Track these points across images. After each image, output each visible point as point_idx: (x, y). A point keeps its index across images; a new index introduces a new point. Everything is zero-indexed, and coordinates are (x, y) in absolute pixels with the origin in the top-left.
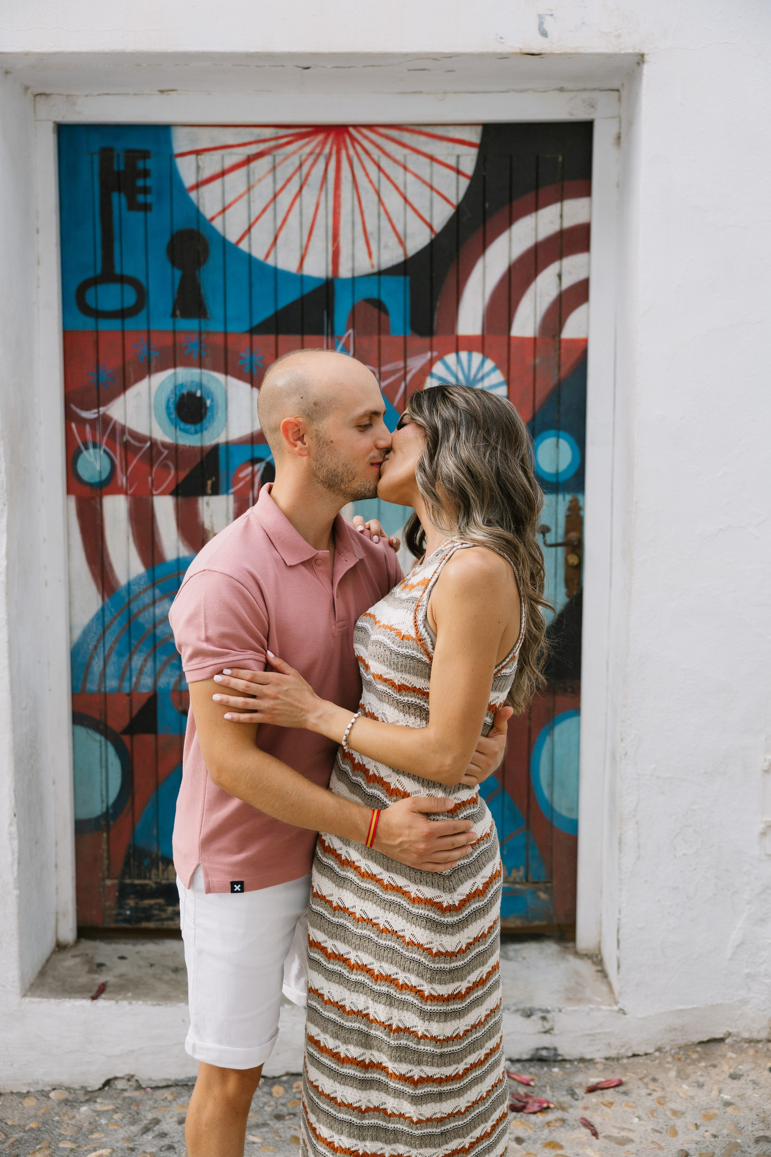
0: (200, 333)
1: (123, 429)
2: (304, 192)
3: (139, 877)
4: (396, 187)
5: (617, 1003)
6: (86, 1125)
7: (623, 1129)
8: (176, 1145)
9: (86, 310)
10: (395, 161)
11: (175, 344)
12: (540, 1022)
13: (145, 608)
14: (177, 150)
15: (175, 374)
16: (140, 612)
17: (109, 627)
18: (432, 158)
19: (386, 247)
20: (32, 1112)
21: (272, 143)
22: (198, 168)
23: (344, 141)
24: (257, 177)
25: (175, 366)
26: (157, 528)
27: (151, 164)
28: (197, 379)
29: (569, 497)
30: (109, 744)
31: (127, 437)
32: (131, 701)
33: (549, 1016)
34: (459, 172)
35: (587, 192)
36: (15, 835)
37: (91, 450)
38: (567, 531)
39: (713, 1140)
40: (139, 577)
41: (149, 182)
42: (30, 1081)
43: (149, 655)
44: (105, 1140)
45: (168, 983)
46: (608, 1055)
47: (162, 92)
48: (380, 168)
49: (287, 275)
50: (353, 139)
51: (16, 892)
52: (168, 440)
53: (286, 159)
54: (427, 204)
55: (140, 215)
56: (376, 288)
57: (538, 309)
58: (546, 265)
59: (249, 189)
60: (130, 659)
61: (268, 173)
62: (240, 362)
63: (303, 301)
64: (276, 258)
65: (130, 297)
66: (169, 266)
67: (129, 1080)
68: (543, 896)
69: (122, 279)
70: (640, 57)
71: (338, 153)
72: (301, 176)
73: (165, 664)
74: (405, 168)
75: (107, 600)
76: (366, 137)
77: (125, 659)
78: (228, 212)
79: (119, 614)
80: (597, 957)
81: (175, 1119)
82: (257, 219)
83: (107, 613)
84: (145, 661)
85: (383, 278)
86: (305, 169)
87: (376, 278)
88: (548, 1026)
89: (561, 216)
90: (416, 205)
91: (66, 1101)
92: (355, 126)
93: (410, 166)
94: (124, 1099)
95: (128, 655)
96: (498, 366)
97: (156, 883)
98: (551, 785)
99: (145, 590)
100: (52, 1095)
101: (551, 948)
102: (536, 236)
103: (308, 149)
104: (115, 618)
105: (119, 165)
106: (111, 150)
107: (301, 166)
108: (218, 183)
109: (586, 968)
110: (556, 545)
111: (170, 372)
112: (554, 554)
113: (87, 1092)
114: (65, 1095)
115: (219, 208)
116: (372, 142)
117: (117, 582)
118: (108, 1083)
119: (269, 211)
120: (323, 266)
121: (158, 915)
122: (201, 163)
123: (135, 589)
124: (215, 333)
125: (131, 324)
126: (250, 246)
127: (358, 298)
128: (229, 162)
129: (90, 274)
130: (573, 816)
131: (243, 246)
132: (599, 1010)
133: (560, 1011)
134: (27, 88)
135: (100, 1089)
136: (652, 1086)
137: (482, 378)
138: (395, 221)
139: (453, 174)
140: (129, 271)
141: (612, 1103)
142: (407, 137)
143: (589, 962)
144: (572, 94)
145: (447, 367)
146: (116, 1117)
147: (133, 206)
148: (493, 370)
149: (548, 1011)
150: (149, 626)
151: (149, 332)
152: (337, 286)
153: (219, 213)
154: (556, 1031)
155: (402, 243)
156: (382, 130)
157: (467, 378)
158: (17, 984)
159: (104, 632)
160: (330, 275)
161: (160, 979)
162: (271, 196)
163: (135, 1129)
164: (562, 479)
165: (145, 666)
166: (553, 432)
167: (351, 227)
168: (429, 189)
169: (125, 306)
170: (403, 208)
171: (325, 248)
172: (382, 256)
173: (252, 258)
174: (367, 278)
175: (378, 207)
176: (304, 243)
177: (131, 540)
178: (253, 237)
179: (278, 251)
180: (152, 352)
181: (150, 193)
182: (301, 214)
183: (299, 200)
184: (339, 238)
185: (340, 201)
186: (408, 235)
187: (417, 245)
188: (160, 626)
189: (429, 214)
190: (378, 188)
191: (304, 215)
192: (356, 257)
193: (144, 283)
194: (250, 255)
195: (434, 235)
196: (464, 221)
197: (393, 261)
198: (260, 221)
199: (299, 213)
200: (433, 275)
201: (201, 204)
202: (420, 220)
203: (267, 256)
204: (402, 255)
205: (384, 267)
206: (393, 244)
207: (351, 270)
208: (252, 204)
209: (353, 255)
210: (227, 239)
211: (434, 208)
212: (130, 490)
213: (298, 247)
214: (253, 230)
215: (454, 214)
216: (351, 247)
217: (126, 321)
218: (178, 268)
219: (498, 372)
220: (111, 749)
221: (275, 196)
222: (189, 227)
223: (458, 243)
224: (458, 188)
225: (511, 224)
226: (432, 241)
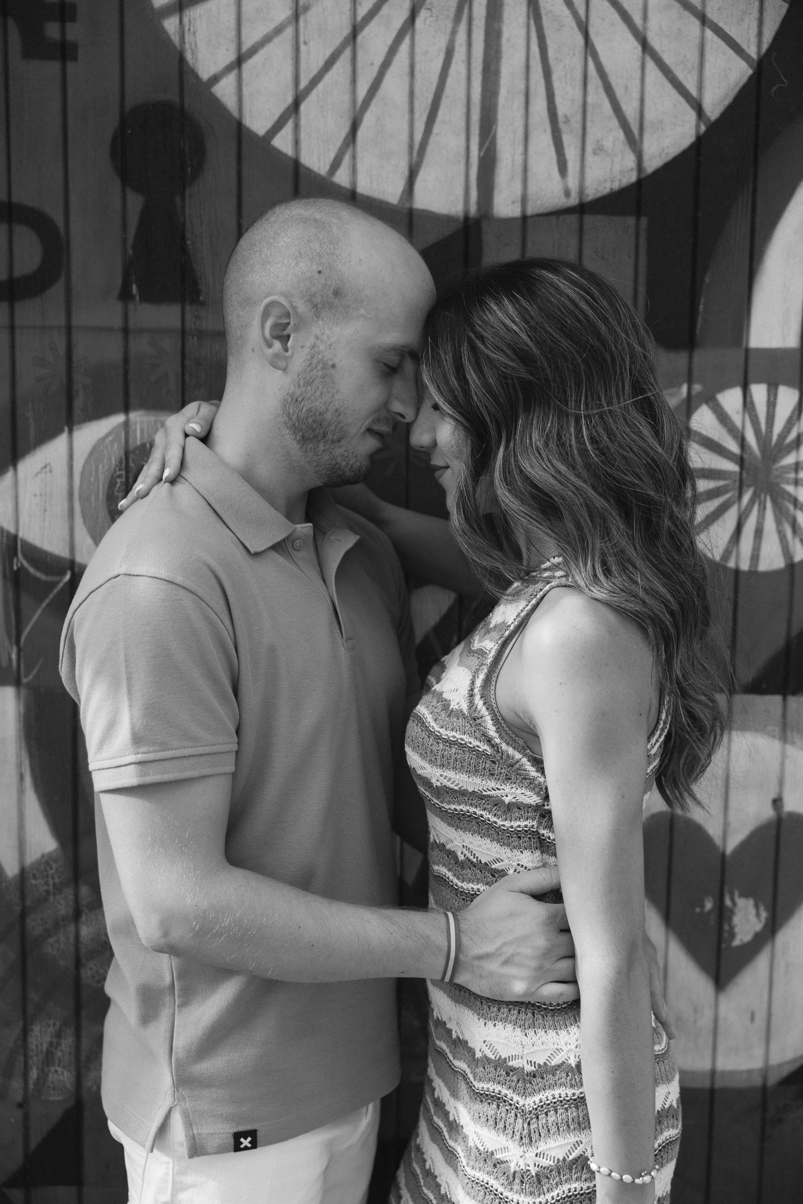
0: (183, 335)
1: (13, 540)
2: (419, 22)
4: (625, 18)
11: (126, 360)
13: (59, 924)
15: (126, 424)
16: (47, 933)
19: (599, 150)
25: (126, 409)
31: (21, 561)
32: (26, 1118)
40: (46, 861)
49: (378, 207)
54: (693, 56)
55: (53, 68)
56: (574, 242)
59: (296, 16)
60: (25, 1032)
64: (354, 170)
65: (28, 254)
66: (116, 183)
69: (10, 214)
77: (15, 1032)
78: (246, 66)
82: (314, 82)
84: (59, 1035)
85: (589, 220)
87: (573, 219)
90: (668, 59)
95: (21, 1023)
99: (58, 889)
111: (118, 419)
115: (231, 57)
119: (342, 67)
120: (460, 191)
123: (37, 885)
125: (29, 313)
126: (297, 142)
131: (283, 141)
138: (619, 92)
140: (25, 195)
145: (723, 418)
147: (35, 46)
150: (66, 963)
151: (69, 329)
152: (488, 235)
153: (228, 69)
155: (633, 141)
157: (763, 440)
160: (473, 210)
162: (346, 31)
165: (58, 1044)
167: (523, 105)
168: (697, 23)
169: (17, 273)
170: (638, 64)
171: (463, 151)
172: (588, 170)
173: (302, 170)
174: (553, 219)
175: (583, 60)
176: (418, 137)
177: (28, 781)
178: (303, 122)
179: (359, 155)
180: (76, 377)
181: (73, 19)
182: (412, 74)
183: (407, 41)
184: (494, 127)
185: (499, 45)
186: (646, 124)
187: (667, 147)
188: (91, 964)
189: (695, 77)
190: (584, 19)
191: (418, 76)
192: (530, 174)
193: (60, 223)
194: (296, 164)
195: (705, 125)
196: (773, 95)
197: (612, 182)
198: (320, 86)
199: (407, 69)
200: (699, 214)
201: (187, 46)
202: (674, 92)
203: (335, 165)
204: (632, 170)
205: (592, 192)
206: (614, 145)
207: (520, 199)
208: (303, 48)
209: (525, 169)
210: (245, 127)
211: (707, 66)
212: (26, 676)
213: (404, 147)
214: (303, 107)
215: (751, 78)
216: (520, 149)
217: (18, 306)
218: (138, 190)
221: (354, 31)
222: (161, 97)
223: (756, 145)
224: (761, 22)
226: (699, 140)
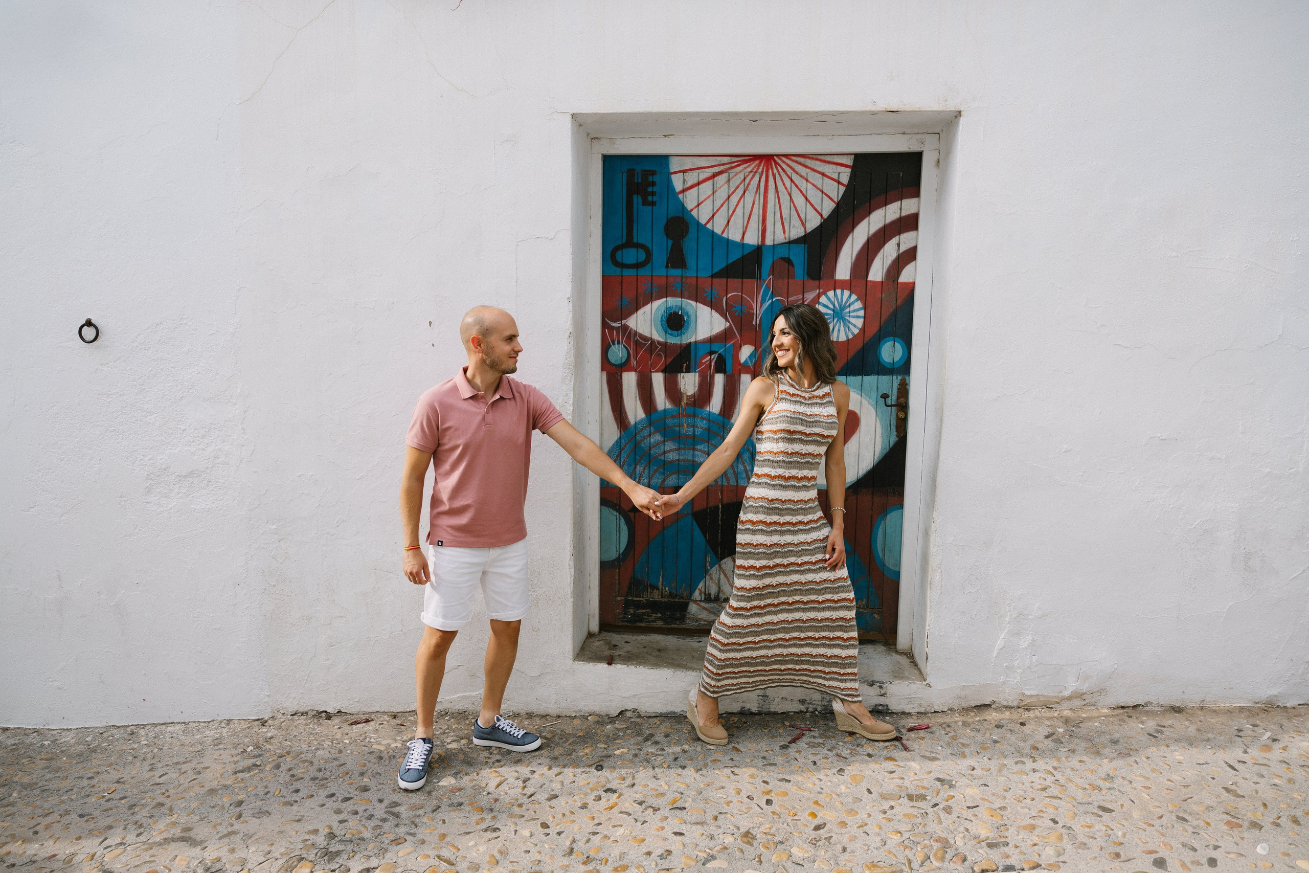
0: (682, 277)
1: (636, 332)
2: (746, 194)
3: (637, 596)
4: (801, 192)
5: (925, 680)
6: (611, 735)
7: (933, 752)
8: (665, 748)
9: (616, 263)
10: (801, 176)
11: (667, 284)
12: (879, 689)
13: (645, 438)
14: (672, 170)
15: (667, 300)
16: (642, 440)
17: (623, 449)
18: (823, 174)
19: (794, 227)
20: (580, 727)
21: (728, 166)
22: (684, 180)
23: (771, 165)
24: (718, 186)
25: (666, 297)
26: (653, 391)
27: (656, 178)
28: (679, 304)
29: (900, 377)
30: (621, 517)
31: (637, 338)
33: (884, 686)
34: (839, 183)
35: (916, 194)
36: (572, 567)
37: (616, 345)
38: (898, 398)
39: (989, 761)
40: (642, 420)
41: (655, 189)
42: (577, 710)
43: (646, 466)
44: (623, 744)
45: (656, 657)
46: (919, 711)
47: (665, 136)
48: (791, 180)
49: (734, 243)
50: (776, 163)
51: (572, 600)
52: (661, 340)
53: (736, 175)
54: (820, 202)
55: (650, 208)
56: (787, 251)
57: (885, 264)
58: (890, 239)
59: (713, 193)
60: (635, 468)
61: (725, 183)
62: (705, 295)
63: (743, 259)
64: (728, 233)
65: (642, 256)
66: (665, 238)
67: (633, 712)
68: (876, 616)
69: (638, 246)
70: (958, 113)
71: (767, 172)
72: (744, 185)
73: (655, 471)
74: (807, 180)
75: (622, 433)
76: (784, 162)
77: (632, 468)
78: (700, 207)
79: (630, 441)
80: (910, 654)
81: (663, 734)
82: (718, 210)
83: (623, 440)
84: (644, 469)
85: (791, 245)
86: (747, 181)
87: (787, 245)
88: (883, 692)
89: (901, 209)
90: (813, 203)
91: (598, 722)
92: (777, 156)
93: (810, 179)
94: (632, 722)
95: (634, 466)
96: (859, 299)
97: (646, 600)
98: (884, 550)
99: (645, 428)
100: (589, 718)
101: (881, 648)
102: (885, 221)
103: (749, 169)
104: (627, 444)
105: (638, 179)
106: (634, 170)
107: (745, 179)
108: (695, 189)
109: (904, 660)
110: (891, 406)
111: (665, 299)
112: (890, 411)
113: (609, 718)
114: (597, 719)
115: (696, 204)
116: (788, 165)
117: (629, 422)
118: (621, 713)
119: (725, 206)
120: (756, 238)
121: (647, 619)
122: (685, 178)
123: (639, 426)
124: (691, 277)
125: (642, 272)
126: (713, 226)
127: (776, 257)
128: (702, 177)
129: (619, 243)
130: (897, 569)
131: (709, 226)
132: (914, 683)
133: (891, 683)
134: (588, 135)
135: (617, 716)
136: (948, 729)
137: (850, 305)
138: (800, 212)
139: (836, 184)
140: (641, 241)
141: (924, 738)
142: (808, 162)
143: (905, 657)
144: (911, 136)
145: (829, 299)
146: (628, 732)
147: (645, 203)
148: (856, 300)
149: (883, 683)
150: (647, 449)
151: (652, 276)
152: (764, 250)
153: (696, 207)
154: (888, 695)
155: (803, 224)
156: (794, 158)
157: (840, 305)
158: (571, 653)
159: (620, 452)
160: (760, 243)
161: (651, 655)
162: (727, 197)
163: (640, 739)
164: (896, 366)
166: (891, 338)
167: (773, 215)
168: (821, 193)
169: (639, 261)
170: (805, 204)
171: (757, 228)
172: (791, 232)
173: (714, 234)
174: (782, 245)
175: (790, 203)
176: (745, 224)
177: (638, 398)
178: (715, 221)
179: (729, 229)
180: (653, 288)
181: (655, 195)
182: (744, 208)
183: (743, 199)
184: (766, 222)
185: (767, 200)
186: (807, 220)
187: (813, 226)
188: (653, 449)
189: (820, 207)
190: (790, 193)
191: (746, 208)
192: (775, 234)
193: (650, 248)
194: (713, 231)
195: (823, 220)
196: (841, 212)
197: (798, 235)
199: (742, 206)
200: (822, 243)
201: (685, 201)
202: (814, 212)
203: (723, 232)
204: (803, 232)
205: (792, 239)
206: (798, 226)
207: (773, 240)
208: (715, 201)
209: (774, 232)
210: (699, 222)
211: (824, 204)
212: (637, 369)
213: (741, 227)
214: (715, 217)
215: (835, 207)
216: (773, 227)
217: (639, 270)
218: (670, 239)
219: (859, 302)
220: (622, 520)
221: (729, 197)
222: (678, 215)
223: (837, 225)
224: (838, 192)
225: (870, 214)
226: (821, 223)
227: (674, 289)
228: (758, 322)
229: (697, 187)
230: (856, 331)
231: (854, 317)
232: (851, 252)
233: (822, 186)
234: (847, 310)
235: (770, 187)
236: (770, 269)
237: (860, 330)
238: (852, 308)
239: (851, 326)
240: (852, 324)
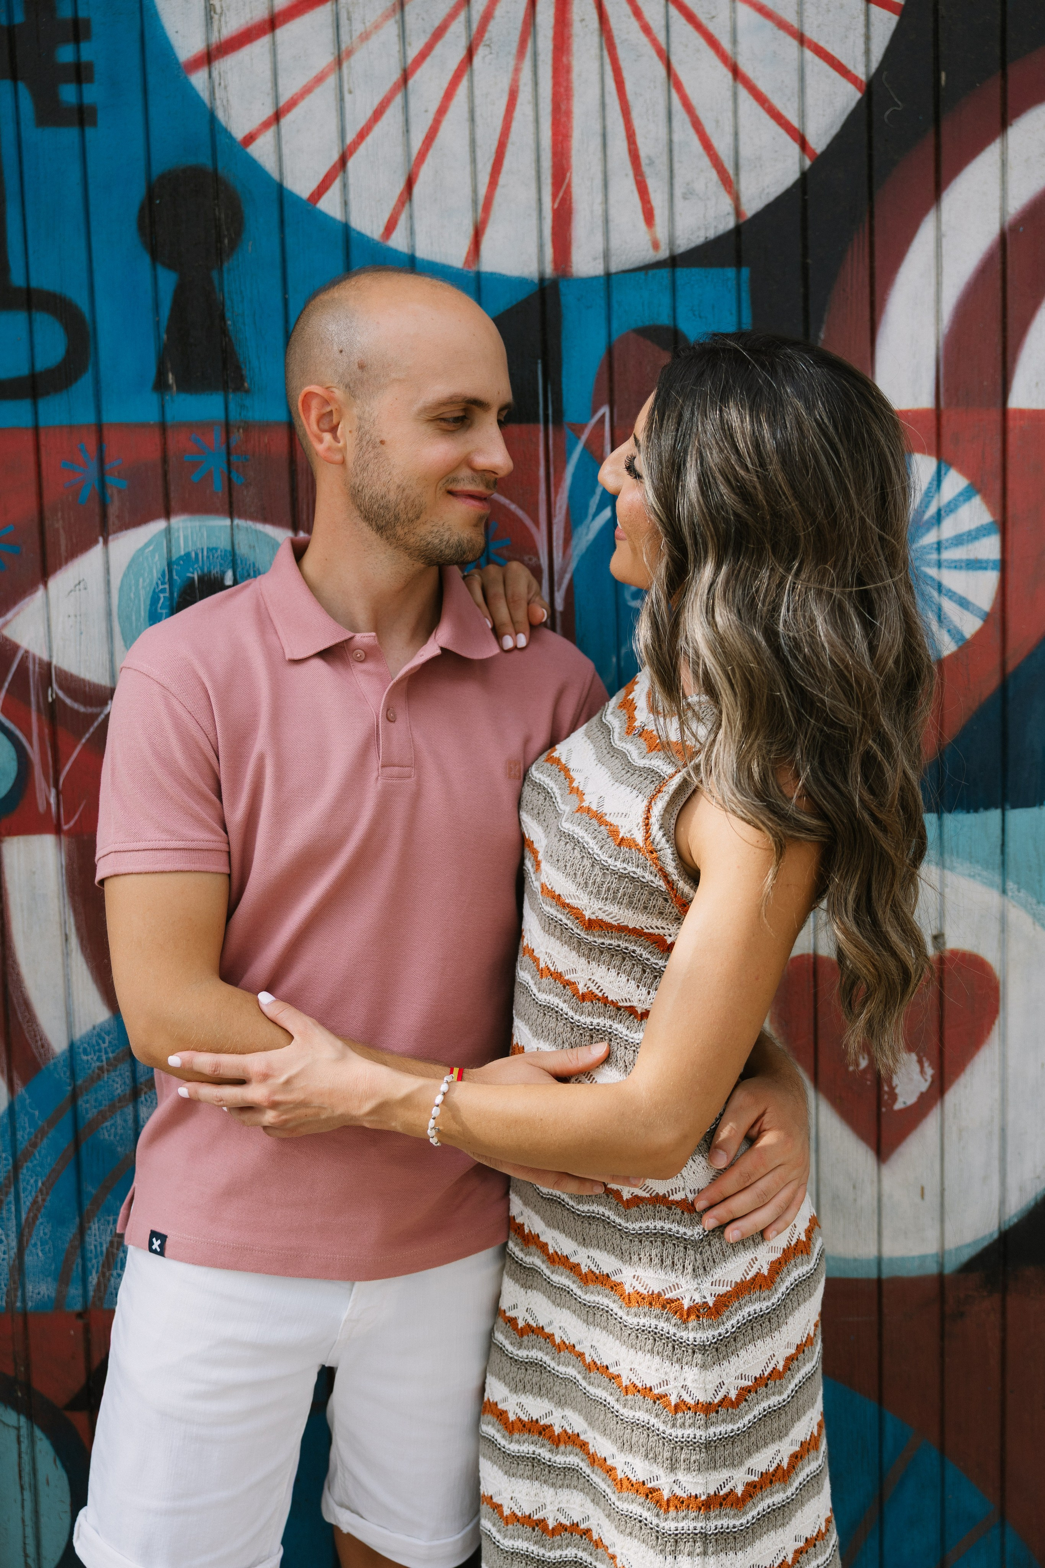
0: (228, 427)
1: (46, 667)
2: (477, 60)
4: (712, 42)
11: (165, 460)
13: (115, 1105)
15: (168, 531)
16: (103, 1116)
17: (28, 1155)
19: (689, 194)
22: (210, 11)
24: (358, 28)
25: (167, 514)
28: (223, 543)
30: (38, 1433)
31: (56, 691)
32: (87, 1329)
54: (792, 81)
55: (69, 135)
56: (666, 300)
59: (339, 62)
60: (82, 1231)
61: (386, 17)
64: (412, 232)
65: (51, 345)
66: (145, 260)
69: (29, 300)
72: (469, 21)
75: (20, 1090)
77: (71, 1231)
78: (285, 121)
79: (52, 1122)
82: (362, 135)
83: (23, 1120)
85: (682, 273)
86: (479, 2)
87: (665, 273)
90: (763, 86)
95: (77, 1220)
96: (976, 487)
99: (112, 1065)
104: (42, 1133)
105: (11, 10)
108: (260, 47)
111: (158, 526)
115: (268, 112)
117: (45, 1045)
119: (393, 116)
120: (533, 249)
123: (90, 1061)
124: (265, 427)
125: (54, 410)
126: (346, 204)
127: (619, 328)
131: (330, 205)
137: (939, 518)
138: (709, 128)
140: (45, 278)
147: (49, 113)
148: (965, 496)
151: (99, 428)
152: (568, 298)
153: (266, 125)
155: (729, 183)
159: (16, 1168)
160: (549, 270)
162: (396, 75)
167: (599, 148)
168: (795, 43)
169: (40, 366)
170: (729, 94)
171: (534, 204)
172: (678, 218)
173: (353, 235)
174: (642, 275)
175: (666, 93)
176: (482, 191)
177: (74, 941)
178: (351, 180)
179: (416, 214)
180: (110, 480)
181: (90, 80)
182: (472, 119)
183: (465, 82)
184: (568, 175)
185: (569, 81)
186: (742, 162)
187: (768, 187)
189: (796, 105)
190: (664, 46)
191: (479, 120)
192: (612, 225)
193: (85, 308)
194: (346, 228)
195: (810, 159)
196: (886, 120)
197: (706, 229)
198: (369, 139)
199: (466, 115)
200: (809, 261)
201: (218, 102)
202: (772, 124)
203: (390, 227)
204: (728, 214)
205: (683, 245)
206: (707, 187)
207: (602, 255)
208: (347, 97)
209: (606, 221)
210: (287, 189)
211: (809, 92)
212: (67, 822)
213: (467, 204)
214: (351, 164)
215: (860, 103)
216: (599, 198)
217: (44, 405)
218: (170, 266)
219: (977, 501)
220: (44, 1446)
221: (406, 76)
222: (191, 161)
223: (870, 178)
224: (868, 38)
225: (1003, 124)
226: (804, 176)
227: (196, 478)
228: (559, 606)
229: (265, 41)
230: (970, 625)
231: (957, 565)
232: (932, 290)
233: (800, 13)
234: (929, 538)
235: (577, 28)
236: (598, 380)
237: (987, 618)
238: (949, 529)
239: (949, 607)
240: (952, 595)
